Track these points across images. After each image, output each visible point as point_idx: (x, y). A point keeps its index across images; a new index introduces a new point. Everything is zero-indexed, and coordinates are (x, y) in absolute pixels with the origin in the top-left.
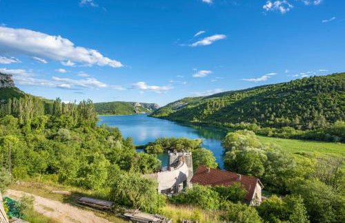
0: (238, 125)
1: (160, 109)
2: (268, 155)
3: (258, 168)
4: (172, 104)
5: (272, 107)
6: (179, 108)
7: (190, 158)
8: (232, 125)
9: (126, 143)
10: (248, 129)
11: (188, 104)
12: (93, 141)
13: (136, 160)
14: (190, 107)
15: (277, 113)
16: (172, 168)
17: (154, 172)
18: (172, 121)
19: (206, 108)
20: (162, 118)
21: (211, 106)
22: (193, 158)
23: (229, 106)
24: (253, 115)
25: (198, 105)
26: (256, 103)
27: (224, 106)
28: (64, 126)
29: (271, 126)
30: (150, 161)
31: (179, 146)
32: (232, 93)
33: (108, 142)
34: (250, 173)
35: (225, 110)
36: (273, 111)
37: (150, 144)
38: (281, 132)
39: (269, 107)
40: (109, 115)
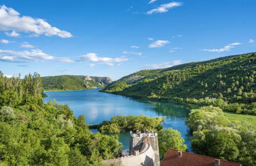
0: (202, 100)
1: (113, 83)
2: (242, 134)
3: (232, 150)
4: (127, 77)
5: (240, 81)
6: (135, 82)
7: (156, 140)
8: (195, 100)
9: (78, 122)
10: (214, 106)
11: (145, 78)
12: (41, 120)
13: (93, 142)
14: (147, 80)
15: (245, 86)
16: (137, 152)
17: (117, 157)
18: (127, 96)
19: (166, 82)
20: (116, 93)
21: (171, 80)
22: (159, 140)
23: (190, 79)
24: (218, 90)
25: (156, 78)
26: (221, 76)
27: (185, 79)
28: (8, 104)
29: (240, 101)
30: (111, 143)
31: (139, 125)
32: (194, 65)
33: (58, 122)
34: (223, 156)
35: (186, 84)
36: (240, 85)
37: (105, 123)
38: (251, 108)
39: (236, 80)
40: (56, 90)
